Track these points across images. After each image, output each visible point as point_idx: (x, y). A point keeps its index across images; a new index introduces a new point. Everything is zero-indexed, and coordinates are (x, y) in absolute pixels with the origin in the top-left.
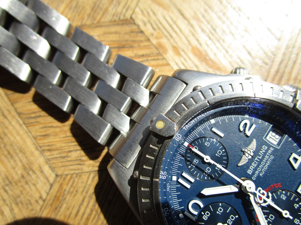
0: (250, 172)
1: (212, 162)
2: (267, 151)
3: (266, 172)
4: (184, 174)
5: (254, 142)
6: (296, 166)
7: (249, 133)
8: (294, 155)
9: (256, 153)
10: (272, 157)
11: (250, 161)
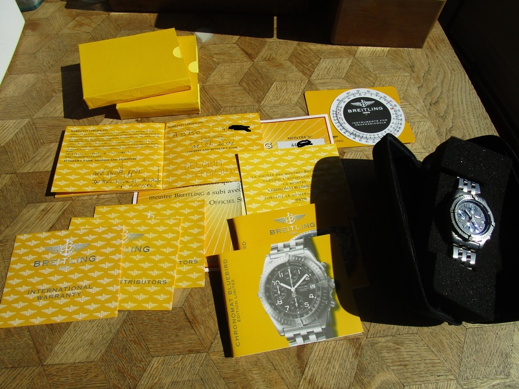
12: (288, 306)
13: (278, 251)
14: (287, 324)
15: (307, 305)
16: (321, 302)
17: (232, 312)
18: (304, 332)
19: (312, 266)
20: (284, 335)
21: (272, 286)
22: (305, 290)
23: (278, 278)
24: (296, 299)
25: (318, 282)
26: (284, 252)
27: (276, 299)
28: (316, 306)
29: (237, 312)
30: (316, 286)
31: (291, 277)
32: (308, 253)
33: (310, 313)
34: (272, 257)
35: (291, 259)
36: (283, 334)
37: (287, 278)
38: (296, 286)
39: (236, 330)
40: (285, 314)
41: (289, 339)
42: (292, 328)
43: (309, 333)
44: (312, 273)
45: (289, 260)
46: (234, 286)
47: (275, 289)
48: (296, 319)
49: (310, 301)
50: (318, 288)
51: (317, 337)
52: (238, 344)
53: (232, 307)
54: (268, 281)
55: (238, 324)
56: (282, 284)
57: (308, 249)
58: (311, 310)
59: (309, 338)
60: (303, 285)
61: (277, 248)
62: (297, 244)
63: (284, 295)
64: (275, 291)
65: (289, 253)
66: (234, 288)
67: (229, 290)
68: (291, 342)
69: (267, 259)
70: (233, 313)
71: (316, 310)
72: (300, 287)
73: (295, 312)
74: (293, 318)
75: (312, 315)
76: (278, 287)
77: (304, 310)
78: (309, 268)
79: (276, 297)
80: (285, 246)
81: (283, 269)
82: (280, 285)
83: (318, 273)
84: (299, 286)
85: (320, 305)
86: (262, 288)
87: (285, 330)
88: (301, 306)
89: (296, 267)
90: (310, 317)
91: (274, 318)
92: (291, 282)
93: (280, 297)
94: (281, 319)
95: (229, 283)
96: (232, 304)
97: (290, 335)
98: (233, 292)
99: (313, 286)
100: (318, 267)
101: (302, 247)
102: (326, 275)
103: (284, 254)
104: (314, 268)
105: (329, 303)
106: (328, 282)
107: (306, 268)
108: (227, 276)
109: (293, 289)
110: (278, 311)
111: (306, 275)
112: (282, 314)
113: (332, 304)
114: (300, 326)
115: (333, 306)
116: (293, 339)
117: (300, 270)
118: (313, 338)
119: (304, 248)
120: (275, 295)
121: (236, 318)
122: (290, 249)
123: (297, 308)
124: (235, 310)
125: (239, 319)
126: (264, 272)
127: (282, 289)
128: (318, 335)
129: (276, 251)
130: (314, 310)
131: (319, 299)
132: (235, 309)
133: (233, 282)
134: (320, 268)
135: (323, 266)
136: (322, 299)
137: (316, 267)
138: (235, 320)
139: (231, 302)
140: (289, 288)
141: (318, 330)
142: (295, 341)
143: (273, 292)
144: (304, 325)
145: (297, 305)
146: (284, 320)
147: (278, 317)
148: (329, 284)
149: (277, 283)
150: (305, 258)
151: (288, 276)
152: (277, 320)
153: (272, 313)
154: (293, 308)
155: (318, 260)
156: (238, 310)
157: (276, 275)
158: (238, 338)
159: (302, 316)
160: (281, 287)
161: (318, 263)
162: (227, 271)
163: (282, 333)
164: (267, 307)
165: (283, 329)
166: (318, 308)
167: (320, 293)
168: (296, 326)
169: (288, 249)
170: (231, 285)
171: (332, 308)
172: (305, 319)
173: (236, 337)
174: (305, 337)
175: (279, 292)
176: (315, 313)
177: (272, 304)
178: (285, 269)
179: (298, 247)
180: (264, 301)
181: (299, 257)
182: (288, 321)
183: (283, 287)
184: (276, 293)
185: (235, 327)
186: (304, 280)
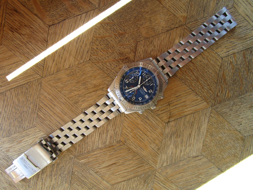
0: (141, 88)
1: (146, 81)
2: (144, 93)
3: (140, 92)
4: (145, 74)
5: (146, 91)
6: (139, 98)
7: (149, 91)
8: (141, 99)
9: (144, 91)
10: (142, 94)
11: (143, 89)
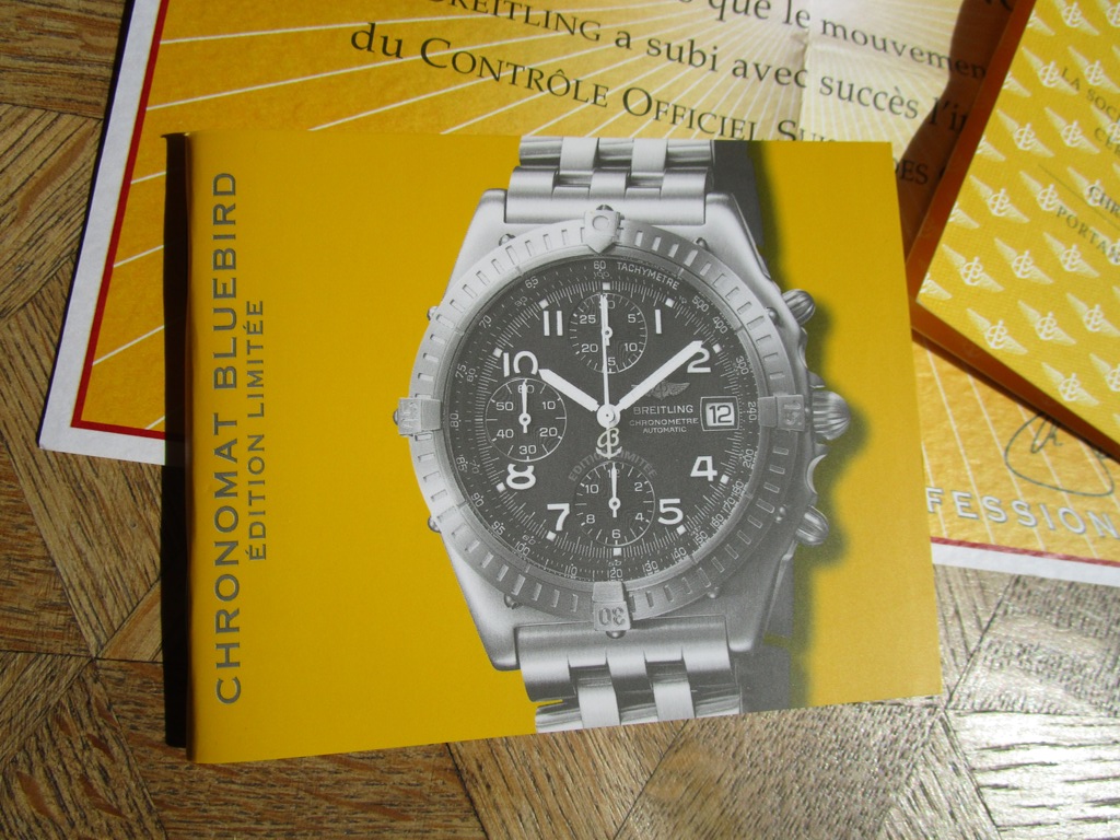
12: (566, 507)
13: (559, 181)
14: (542, 606)
15: (672, 515)
16: (750, 509)
17: (220, 493)
18: (627, 662)
19: (735, 302)
20: (517, 667)
21: (487, 379)
22: (674, 427)
23: (531, 337)
24: (614, 473)
25: (754, 398)
26: (588, 196)
27: (506, 454)
28: (722, 526)
29: (251, 497)
30: (742, 418)
31: (606, 342)
32: (723, 224)
33: (683, 561)
34: (516, 207)
35: (623, 239)
36: (510, 660)
37: (586, 348)
38: (627, 401)
39: (230, 607)
40: (541, 551)
41: (537, 691)
42: (568, 633)
43: (657, 671)
44: (731, 341)
45: (613, 245)
46: (255, 340)
47: (503, 396)
48: (597, 585)
49: (694, 495)
50: (748, 429)
51: (697, 698)
52: (229, 690)
53: (224, 465)
54: (474, 344)
55: (245, 569)
56: (550, 377)
57: (730, 205)
58: (688, 543)
59: (650, 698)
60: (672, 401)
61: (556, 161)
62: (673, 164)
63: (551, 442)
64: (502, 406)
65: (619, 206)
66: (255, 355)
67: (224, 363)
68: (545, 711)
69: (488, 216)
70: (224, 501)
71: (718, 551)
72: (649, 410)
73: (598, 544)
74: (582, 576)
75: (691, 571)
76: (524, 389)
77: (648, 538)
78: (715, 311)
79: (503, 444)
80: (602, 162)
81: (568, 293)
82: (537, 382)
83: (764, 347)
84: (645, 400)
85: (741, 524)
86: (428, 379)
87: (523, 635)
88: (639, 517)
89: (645, 292)
90: (676, 580)
91: (475, 564)
92: (605, 371)
93: (525, 449)
94: (515, 572)
95: (227, 319)
96: (229, 445)
97: (550, 667)
98: (244, 379)
99: (720, 415)
100: (766, 313)
101: (697, 182)
102: (801, 362)
103: (590, 207)
104: (746, 317)
105: (794, 520)
106: (808, 403)
107: (703, 307)
108: (225, 276)
109: (608, 415)
110: (499, 527)
111: (695, 347)
112: (523, 549)
113: (809, 527)
114: (614, 628)
115: (811, 538)
116: (560, 694)
117: (666, 312)
118: (673, 698)
119: (707, 191)
120: (501, 434)
121: (240, 534)
122: (631, 182)
123: (616, 523)
124: (242, 488)
125: (257, 543)
126: (454, 290)
127: (546, 405)
128: (704, 685)
129: (544, 180)
130: (705, 545)
131: (742, 490)
132: (242, 480)
133: (255, 319)
134: (778, 321)
135: (794, 310)
136: (758, 490)
137: (758, 309)
138: (234, 544)
139: (227, 434)
140: (588, 403)
141: (709, 656)
142: (573, 704)
143: (493, 411)
144: (634, 624)
145: (614, 504)
146: (531, 581)
147: (500, 561)
148: (809, 418)
149: (525, 362)
150: (706, 249)
151: (593, 333)
152: (489, 577)
153: (464, 532)
154: (591, 519)
155: (776, 274)
156: (257, 490)
157: (522, 321)
158: (235, 655)
159: (632, 569)
160: (542, 392)
161: (771, 289)
162: (223, 245)
163: (503, 651)
164: (441, 498)
165: (516, 631)
166: (730, 538)
167: (751, 459)
168: (590, 625)
169: (616, 182)
170: (239, 332)
171: (802, 546)
172: (650, 592)
173: (227, 647)
174: (632, 692)
175: (525, 419)
176: (705, 562)
177: (475, 483)
178: (580, 290)
179: (673, 183)
180: (431, 457)
181: (669, 239)
182: (549, 588)
183: (551, 393)
184: (511, 420)
185: (227, 587)
186: (680, 374)
